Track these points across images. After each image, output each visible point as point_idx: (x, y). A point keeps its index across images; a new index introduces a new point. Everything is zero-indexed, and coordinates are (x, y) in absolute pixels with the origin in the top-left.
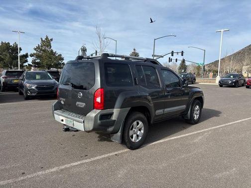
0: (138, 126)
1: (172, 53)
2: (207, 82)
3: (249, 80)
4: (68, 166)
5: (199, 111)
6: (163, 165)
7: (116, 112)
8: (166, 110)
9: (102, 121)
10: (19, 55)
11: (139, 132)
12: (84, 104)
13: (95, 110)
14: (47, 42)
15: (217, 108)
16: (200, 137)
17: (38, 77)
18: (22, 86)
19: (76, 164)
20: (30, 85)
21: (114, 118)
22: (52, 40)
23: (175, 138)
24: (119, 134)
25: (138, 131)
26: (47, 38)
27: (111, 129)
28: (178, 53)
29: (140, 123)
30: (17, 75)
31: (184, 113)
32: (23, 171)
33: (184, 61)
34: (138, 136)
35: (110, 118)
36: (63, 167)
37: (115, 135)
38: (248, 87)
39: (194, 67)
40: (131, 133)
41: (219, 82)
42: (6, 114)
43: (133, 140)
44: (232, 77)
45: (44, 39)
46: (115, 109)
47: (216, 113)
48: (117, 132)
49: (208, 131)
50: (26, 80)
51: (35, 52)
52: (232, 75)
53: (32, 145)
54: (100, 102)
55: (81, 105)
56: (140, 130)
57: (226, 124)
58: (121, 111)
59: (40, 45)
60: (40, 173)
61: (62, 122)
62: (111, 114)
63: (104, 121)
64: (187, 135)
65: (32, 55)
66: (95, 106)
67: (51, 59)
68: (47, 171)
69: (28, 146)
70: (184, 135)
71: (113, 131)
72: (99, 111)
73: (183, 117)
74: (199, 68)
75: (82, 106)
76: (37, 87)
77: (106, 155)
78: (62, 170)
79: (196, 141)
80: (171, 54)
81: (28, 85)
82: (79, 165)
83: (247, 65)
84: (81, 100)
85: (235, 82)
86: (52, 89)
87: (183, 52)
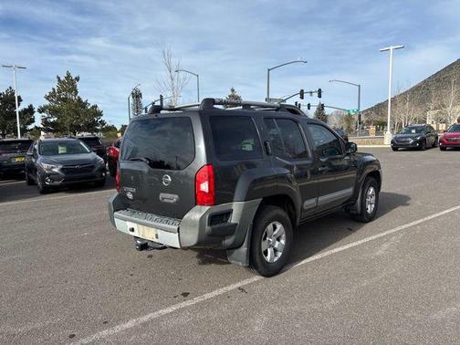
0: (275, 233)
1: (302, 94)
2: (368, 143)
3: (445, 137)
4: (153, 315)
5: (374, 198)
6: (332, 302)
7: (237, 208)
8: (321, 199)
9: (214, 226)
10: (18, 110)
11: (277, 242)
12: (177, 196)
13: (198, 207)
14: (69, 84)
15: (398, 190)
16: (386, 246)
17: (61, 150)
18: (33, 168)
19: (169, 310)
20: (49, 166)
21: (234, 219)
22: (77, 79)
23: (341, 249)
24: (244, 249)
25: (275, 242)
26: (68, 76)
27: (228, 241)
28: (311, 93)
29: (279, 226)
30: (20, 148)
31: (349, 203)
32: (70, 332)
33: (322, 107)
34: (275, 250)
35: (226, 221)
36: (145, 318)
37: (236, 251)
38: (443, 149)
39: (342, 117)
40: (264, 245)
41: (392, 142)
42: (12, 223)
43: (268, 258)
44: (414, 131)
45: (62, 78)
46: (234, 203)
47: (401, 200)
48: (240, 246)
49: (396, 234)
50: (40, 157)
51: (47, 103)
52: (413, 128)
53: (75, 279)
54: (207, 191)
55: (171, 198)
56: (278, 240)
57: (426, 219)
58: (245, 206)
59: (56, 88)
60: (105, 332)
61: (131, 233)
62: (229, 213)
63: (217, 226)
64: (360, 242)
65: (41, 110)
66: (199, 199)
67: (78, 114)
68: (118, 329)
69: (69, 283)
70: (354, 244)
71: (231, 245)
72: (207, 208)
73: (347, 211)
74: (349, 118)
75: (172, 201)
76: (62, 170)
77: (221, 291)
78: (145, 324)
79: (379, 252)
80: (299, 95)
81: (45, 166)
82: (175, 312)
83: (436, 109)
84: (169, 190)
85: (420, 142)
86: (90, 171)
87: (320, 90)
